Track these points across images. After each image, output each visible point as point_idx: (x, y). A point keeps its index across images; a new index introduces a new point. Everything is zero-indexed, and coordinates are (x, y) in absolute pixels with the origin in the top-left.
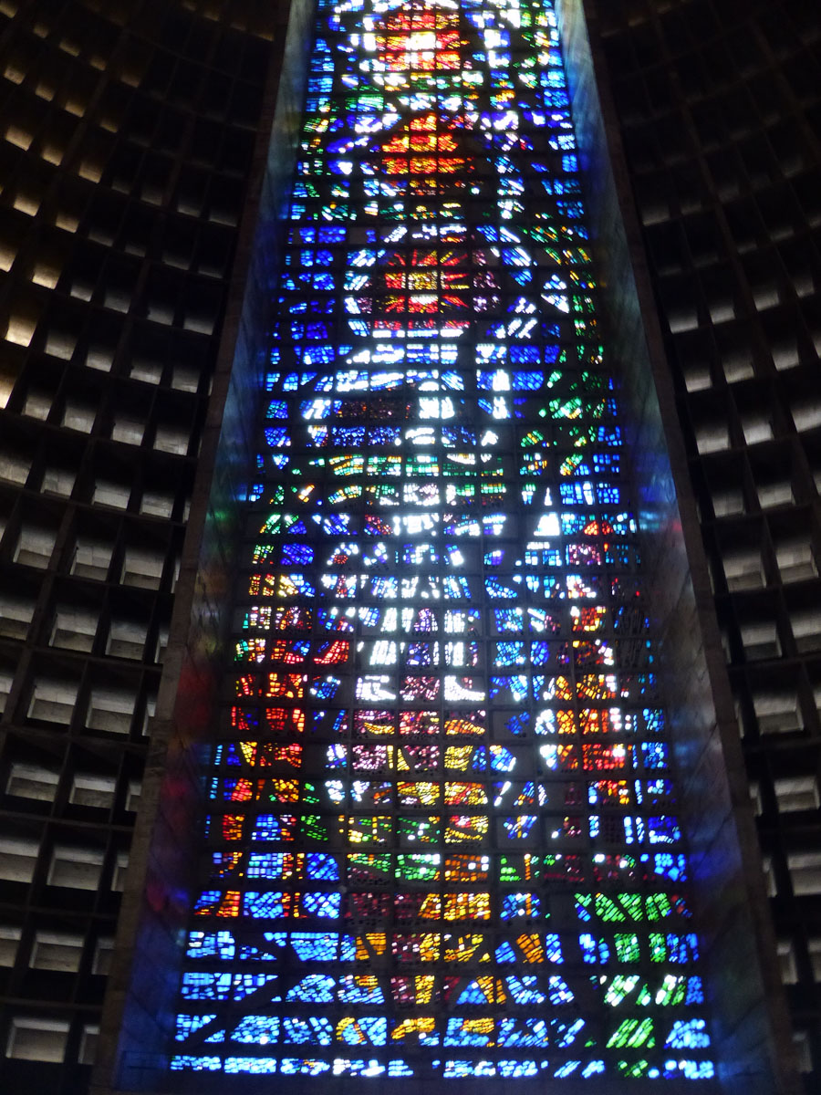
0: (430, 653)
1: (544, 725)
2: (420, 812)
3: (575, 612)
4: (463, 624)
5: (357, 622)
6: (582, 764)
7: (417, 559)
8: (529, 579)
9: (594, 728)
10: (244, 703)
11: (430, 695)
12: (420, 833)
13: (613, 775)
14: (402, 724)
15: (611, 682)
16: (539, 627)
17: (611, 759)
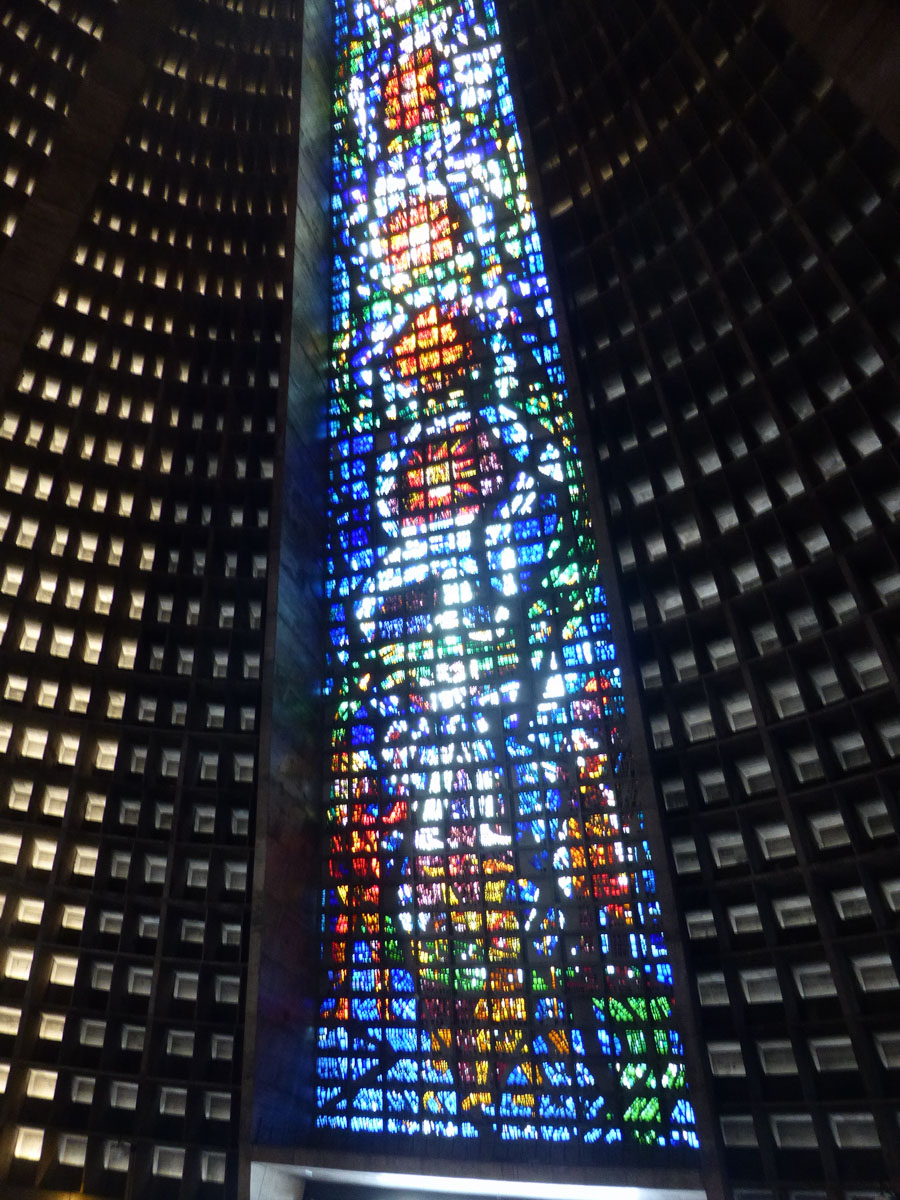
0: (468, 807)
1: (561, 862)
2: (469, 936)
3: (581, 762)
4: (491, 780)
5: (411, 787)
6: (592, 892)
7: (451, 729)
8: (541, 736)
9: (602, 861)
10: (336, 857)
11: (470, 842)
12: (471, 954)
13: (618, 900)
14: (451, 866)
15: (614, 820)
16: (552, 777)
17: (617, 887)
